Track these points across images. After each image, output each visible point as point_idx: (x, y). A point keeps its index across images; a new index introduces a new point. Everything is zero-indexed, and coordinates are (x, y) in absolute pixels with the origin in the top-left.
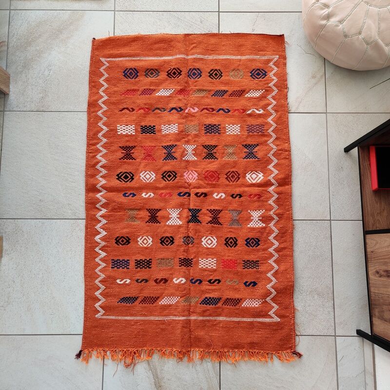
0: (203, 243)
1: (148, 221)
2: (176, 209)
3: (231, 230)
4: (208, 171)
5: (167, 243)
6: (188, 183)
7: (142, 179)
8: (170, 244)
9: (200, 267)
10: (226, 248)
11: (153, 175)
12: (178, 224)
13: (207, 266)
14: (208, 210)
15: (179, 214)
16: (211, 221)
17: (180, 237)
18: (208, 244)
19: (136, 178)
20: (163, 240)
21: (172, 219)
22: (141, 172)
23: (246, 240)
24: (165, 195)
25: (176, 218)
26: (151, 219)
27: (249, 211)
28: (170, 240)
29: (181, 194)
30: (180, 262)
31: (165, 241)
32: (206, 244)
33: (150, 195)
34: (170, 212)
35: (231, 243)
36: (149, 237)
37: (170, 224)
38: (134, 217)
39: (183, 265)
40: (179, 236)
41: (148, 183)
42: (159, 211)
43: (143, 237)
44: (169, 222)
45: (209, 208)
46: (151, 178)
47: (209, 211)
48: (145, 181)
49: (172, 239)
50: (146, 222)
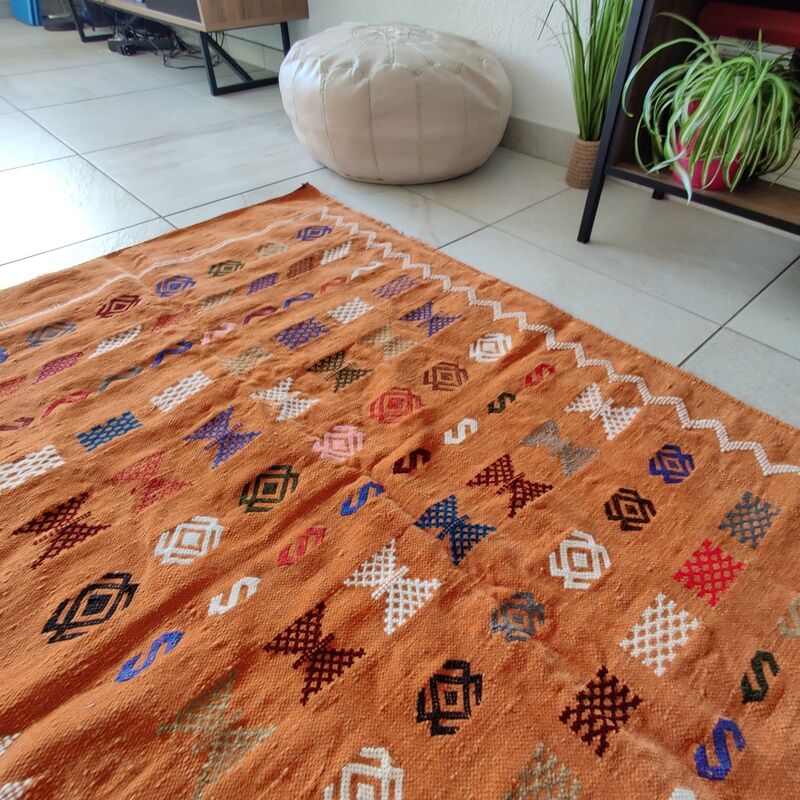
0: (568, 584)
1: (307, 691)
2: (376, 557)
3: (588, 479)
4: (373, 405)
5: (459, 706)
6: (346, 463)
7: (174, 560)
8: (473, 699)
9: (660, 671)
10: (640, 534)
11: (207, 523)
12: (428, 596)
13: (671, 644)
14: (470, 484)
15: (399, 563)
16: (514, 500)
17: (483, 633)
18: (581, 570)
19: (143, 579)
20: (429, 708)
21: (390, 600)
22: (154, 541)
23: (654, 472)
24: (301, 549)
25: (401, 582)
26: (311, 670)
27: (568, 410)
28: (459, 681)
29: (354, 504)
30: (585, 729)
31: (444, 708)
32: (578, 575)
33: (244, 588)
34: (364, 583)
35: (632, 510)
36: (366, 752)
37: (401, 622)
38: (234, 726)
39: (605, 730)
40: (473, 631)
41: (209, 557)
42: (320, 616)
43: (337, 781)
44: (388, 620)
45: (471, 475)
46: (208, 536)
47: (479, 483)
48: (188, 561)
49: (457, 673)
50: (304, 701)
